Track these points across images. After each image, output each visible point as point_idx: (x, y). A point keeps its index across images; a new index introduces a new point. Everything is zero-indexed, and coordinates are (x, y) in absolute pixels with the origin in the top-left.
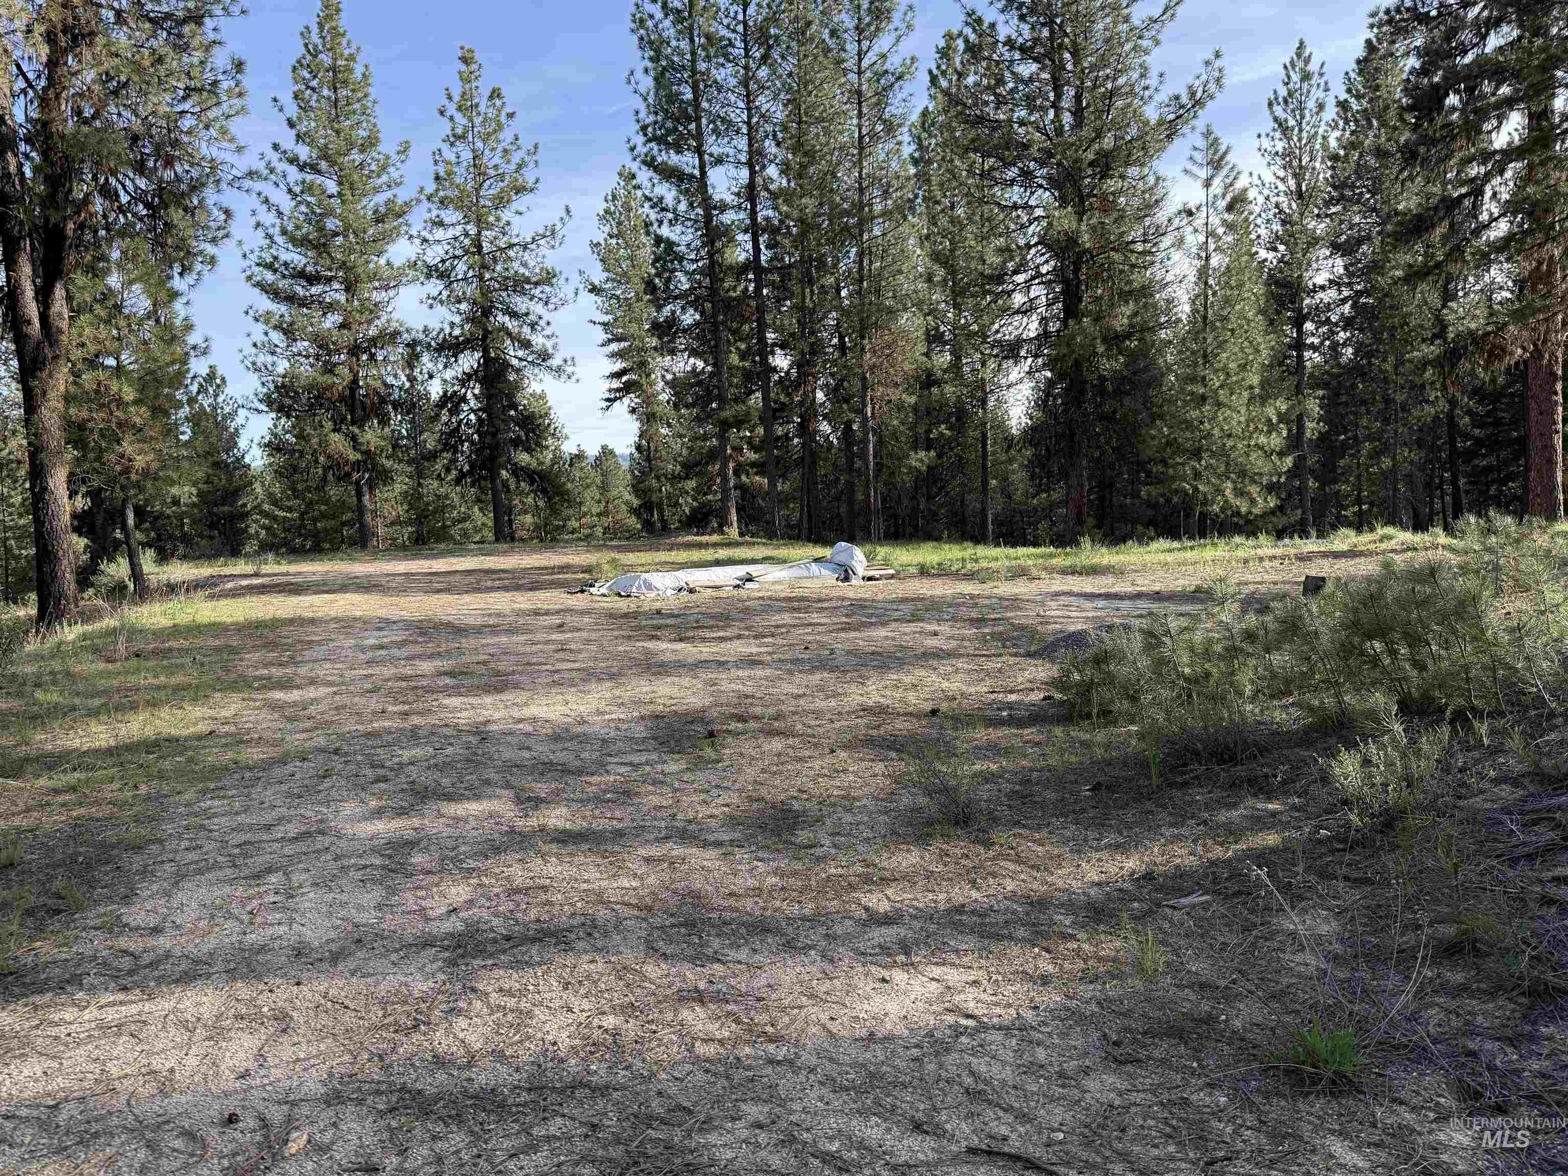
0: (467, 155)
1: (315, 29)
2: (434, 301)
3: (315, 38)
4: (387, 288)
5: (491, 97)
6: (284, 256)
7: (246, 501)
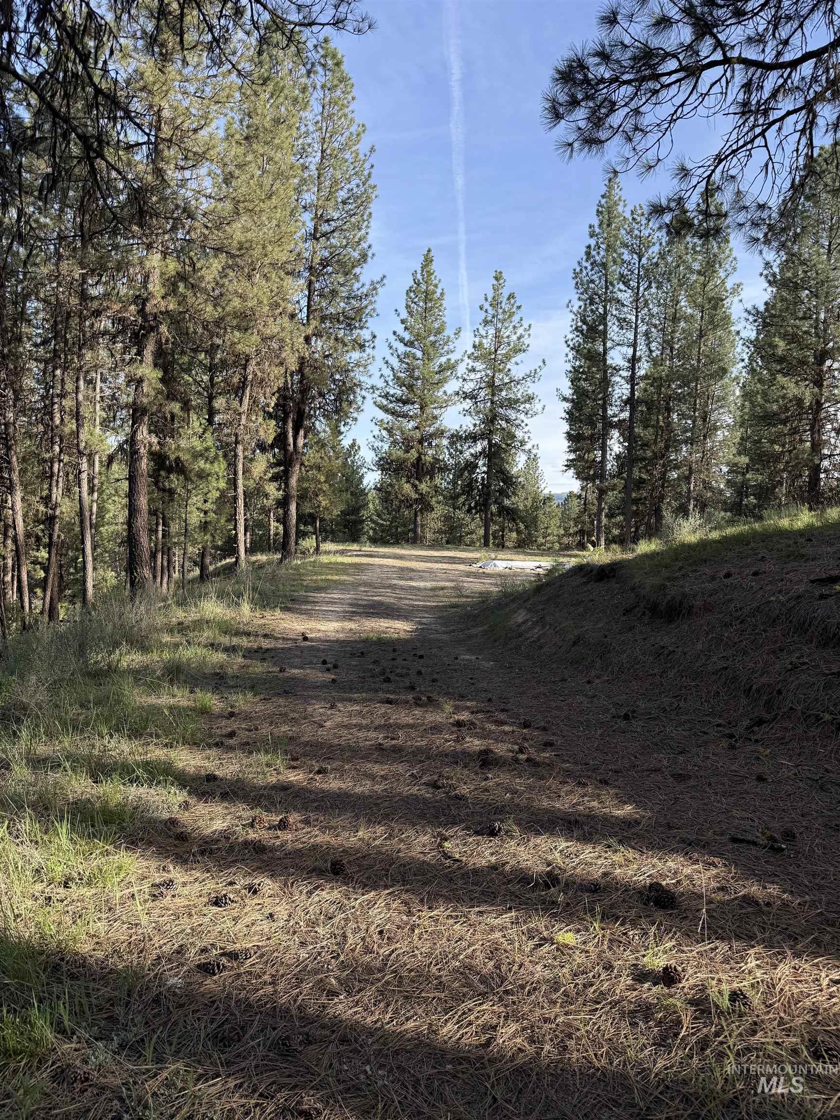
0: (492, 331)
1: (419, 272)
2: (467, 412)
3: (419, 277)
4: (441, 407)
5: (508, 299)
6: (392, 392)
7: (364, 513)
